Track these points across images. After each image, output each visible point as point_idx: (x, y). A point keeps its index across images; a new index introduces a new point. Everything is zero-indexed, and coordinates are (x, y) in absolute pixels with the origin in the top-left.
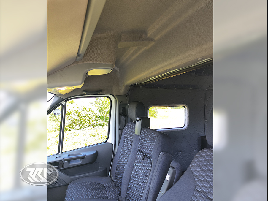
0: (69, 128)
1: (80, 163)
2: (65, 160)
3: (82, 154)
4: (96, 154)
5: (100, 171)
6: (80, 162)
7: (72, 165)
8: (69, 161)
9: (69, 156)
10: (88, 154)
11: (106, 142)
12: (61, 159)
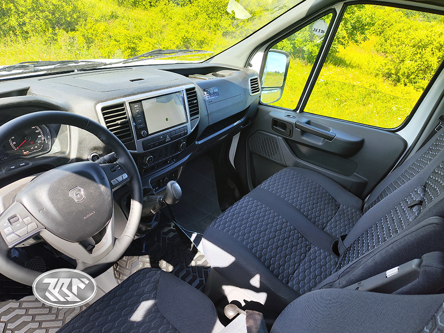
0: (406, 80)
1: (320, 146)
2: (297, 126)
3: (332, 132)
4: (360, 145)
5: (351, 179)
6: (319, 143)
7: (305, 140)
8: (304, 132)
9: (308, 123)
10: (341, 136)
11: (394, 132)
12: (293, 121)
